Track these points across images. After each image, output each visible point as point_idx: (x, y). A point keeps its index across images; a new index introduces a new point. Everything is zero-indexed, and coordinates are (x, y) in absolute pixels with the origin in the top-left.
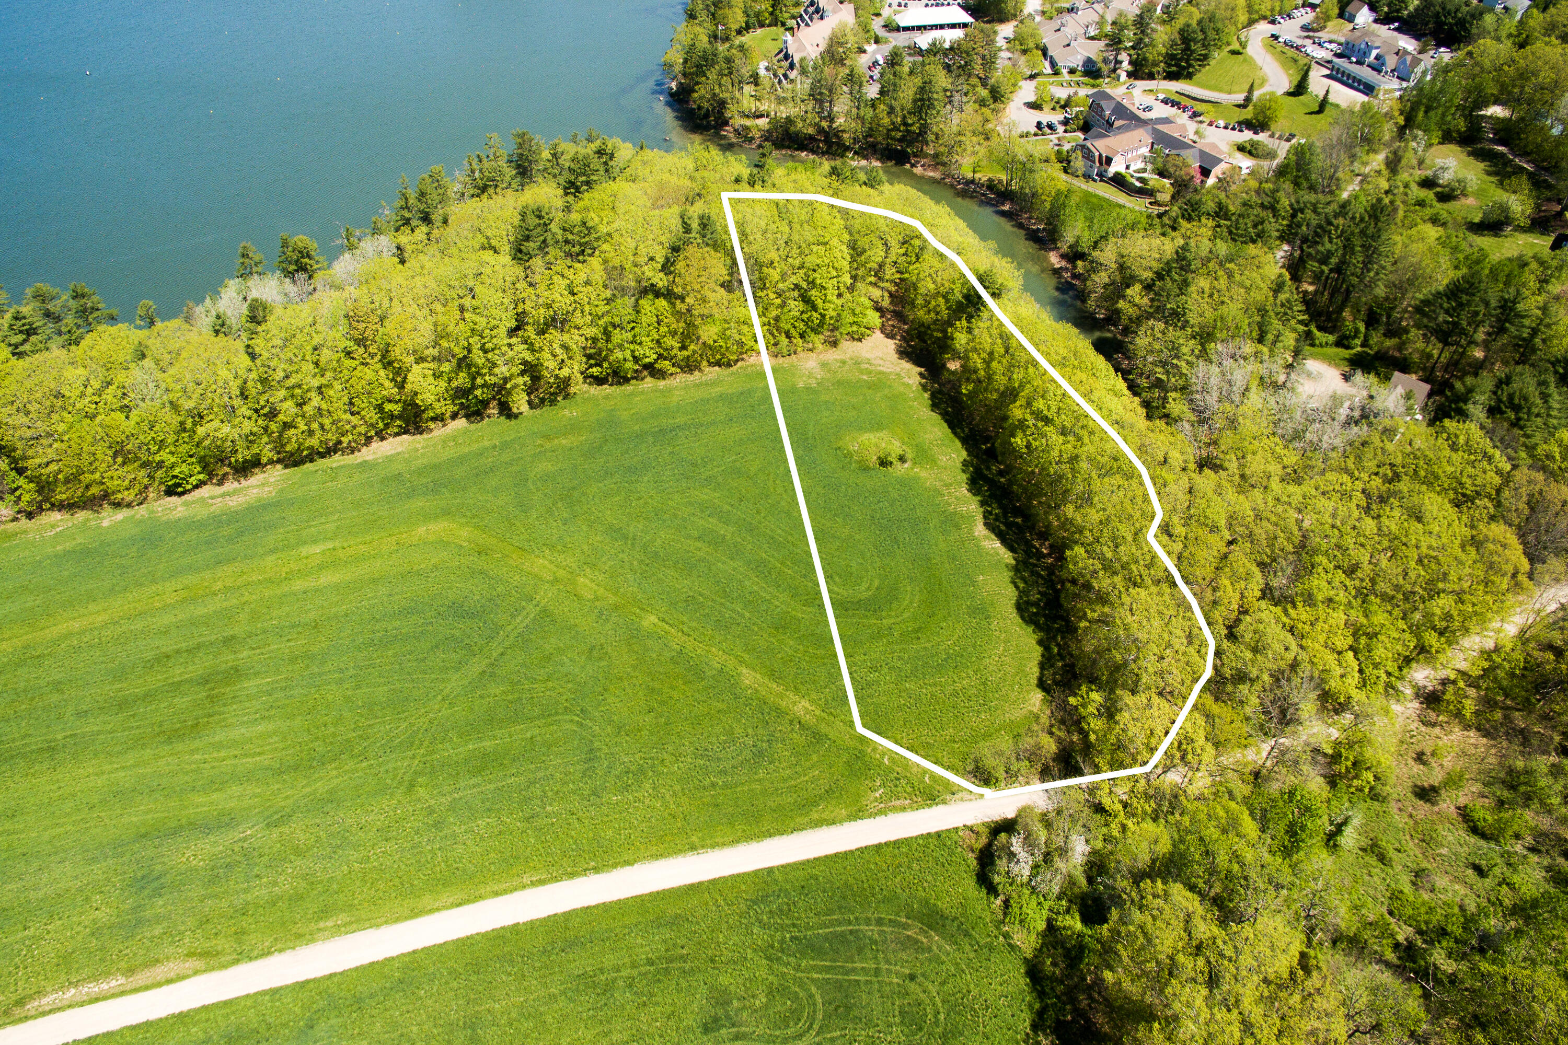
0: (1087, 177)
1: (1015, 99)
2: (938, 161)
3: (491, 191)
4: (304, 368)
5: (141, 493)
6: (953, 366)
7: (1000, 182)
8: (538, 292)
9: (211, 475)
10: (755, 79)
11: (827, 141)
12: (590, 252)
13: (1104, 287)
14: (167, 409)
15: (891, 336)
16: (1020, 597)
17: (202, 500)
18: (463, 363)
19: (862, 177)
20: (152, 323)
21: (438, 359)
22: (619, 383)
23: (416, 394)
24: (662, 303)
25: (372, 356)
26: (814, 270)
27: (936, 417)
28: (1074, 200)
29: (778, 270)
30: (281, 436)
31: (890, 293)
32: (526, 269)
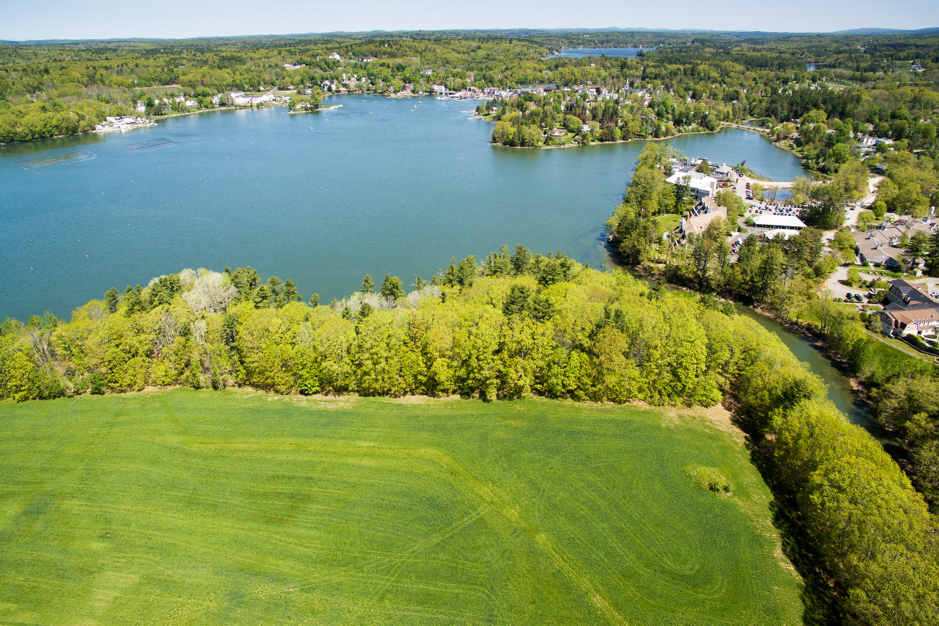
0: (884, 334)
1: (832, 277)
2: (772, 307)
3: (498, 274)
4: (381, 345)
5: (289, 388)
6: (770, 437)
7: (816, 327)
8: (514, 334)
9: (323, 389)
10: (659, 241)
11: (700, 284)
12: (548, 318)
14: (311, 349)
15: (729, 409)
17: (315, 401)
18: (465, 363)
19: (721, 307)
20: (316, 305)
21: (451, 358)
22: (551, 397)
23: (436, 374)
24: (585, 356)
25: (418, 347)
26: (683, 357)
27: (753, 467)
28: (871, 348)
29: (660, 352)
30: (361, 378)
31: (731, 381)
32: (509, 319)
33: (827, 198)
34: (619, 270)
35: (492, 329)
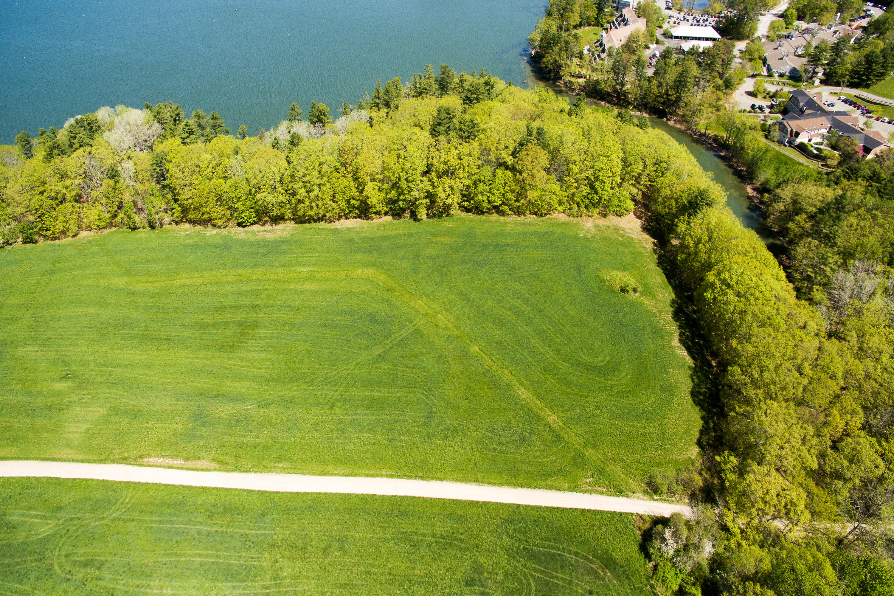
0: (780, 143)
1: (740, 88)
2: (684, 119)
3: (424, 95)
4: (313, 173)
5: (226, 222)
6: (675, 242)
7: (722, 138)
8: (441, 155)
9: (260, 220)
10: (581, 56)
11: (618, 98)
12: (473, 137)
13: (780, 212)
14: (244, 182)
15: (639, 217)
16: (694, 388)
17: (253, 232)
18: (395, 186)
19: (636, 121)
20: (244, 137)
21: (382, 181)
22: (478, 214)
23: (368, 198)
24: (509, 173)
25: (349, 173)
26: (599, 171)
27: (659, 270)
28: (770, 155)
29: (578, 167)
30: (296, 206)
31: (643, 192)
32: (436, 141)
33: (742, 7)
34: (540, 87)
35: (420, 151)
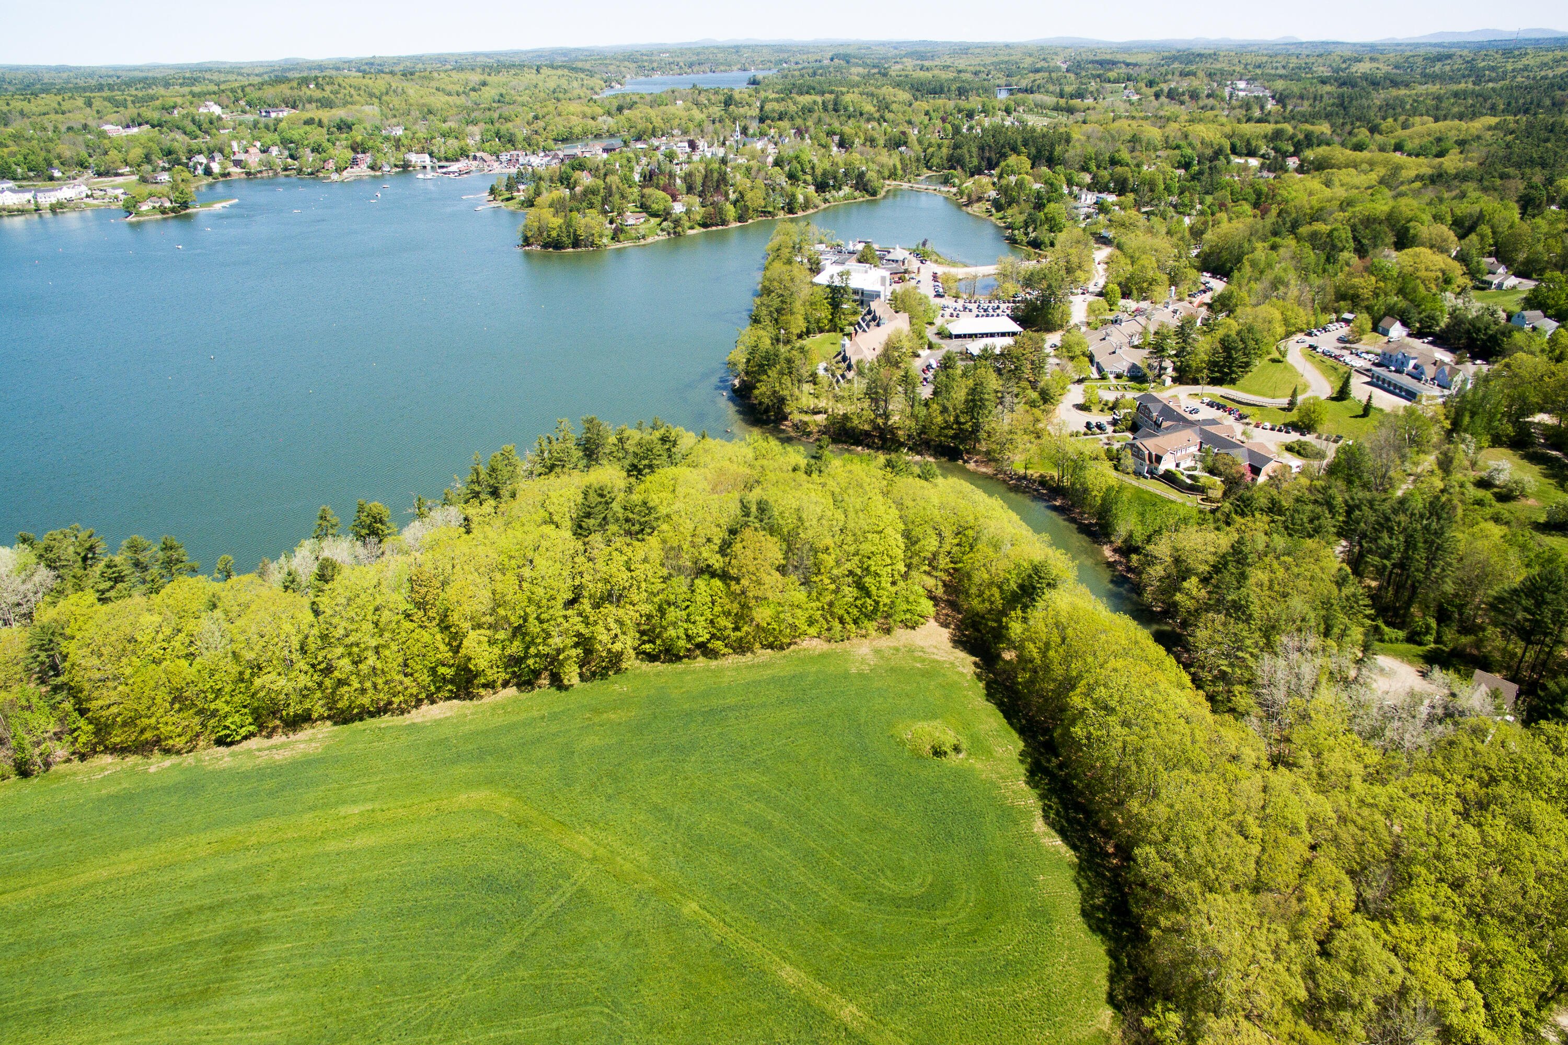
0: (1138, 474)
1: (1064, 401)
2: (990, 458)
3: (558, 470)
4: (364, 628)
5: (191, 741)
6: (1009, 655)
7: (1052, 478)
8: (597, 566)
9: (261, 727)
10: (814, 379)
11: (882, 437)
12: (649, 531)
13: (1160, 580)
14: (229, 659)
15: (945, 625)
17: (249, 752)
18: (518, 631)
19: (916, 470)
20: (229, 576)
21: (493, 627)
22: (670, 661)
23: (470, 659)
24: (717, 583)
25: (430, 619)
26: (869, 558)
27: (991, 707)
28: (1126, 496)
29: (833, 556)
30: (333, 693)
31: (944, 582)
32: (585, 544)
33: (1044, 285)
34: (755, 435)
35: (558, 565)
